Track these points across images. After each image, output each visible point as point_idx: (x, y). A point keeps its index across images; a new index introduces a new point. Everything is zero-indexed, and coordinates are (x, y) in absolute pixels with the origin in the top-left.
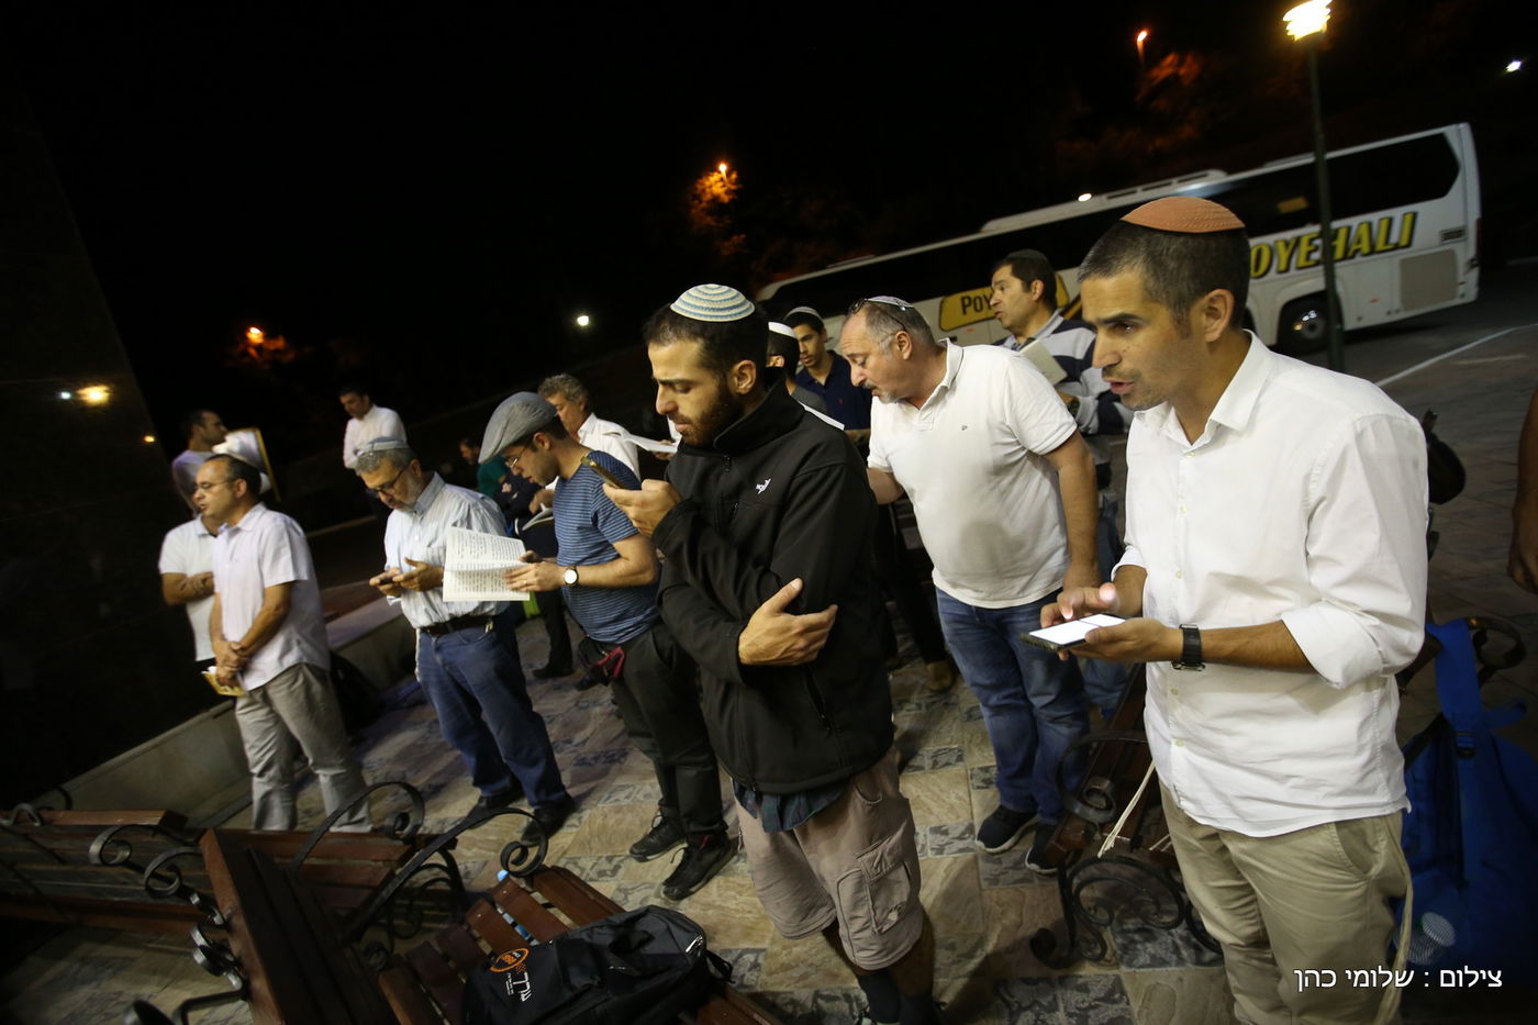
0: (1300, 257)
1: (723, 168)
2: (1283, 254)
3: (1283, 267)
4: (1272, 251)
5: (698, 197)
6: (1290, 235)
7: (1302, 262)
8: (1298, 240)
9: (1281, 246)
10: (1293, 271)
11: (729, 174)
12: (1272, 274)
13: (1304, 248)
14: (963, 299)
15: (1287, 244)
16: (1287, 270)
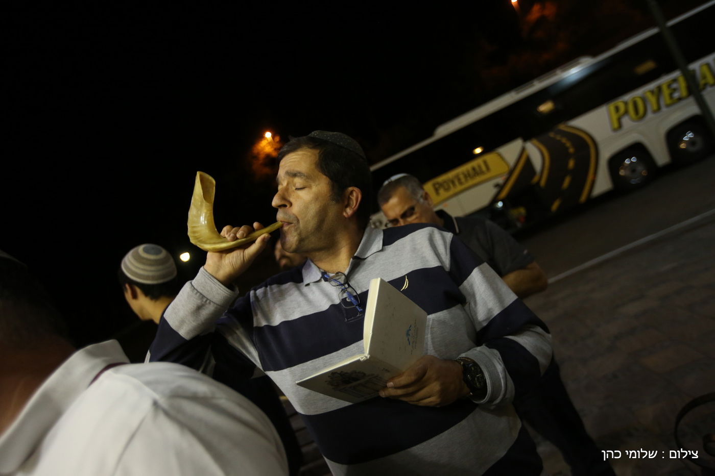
0: (665, 98)
1: (268, 135)
2: (652, 100)
3: (655, 107)
4: (644, 100)
5: (256, 157)
6: (652, 86)
7: (668, 101)
8: (659, 88)
9: (649, 95)
10: (664, 109)
11: (273, 137)
12: (650, 115)
13: (666, 92)
14: (434, 185)
15: (652, 92)
16: (659, 109)
